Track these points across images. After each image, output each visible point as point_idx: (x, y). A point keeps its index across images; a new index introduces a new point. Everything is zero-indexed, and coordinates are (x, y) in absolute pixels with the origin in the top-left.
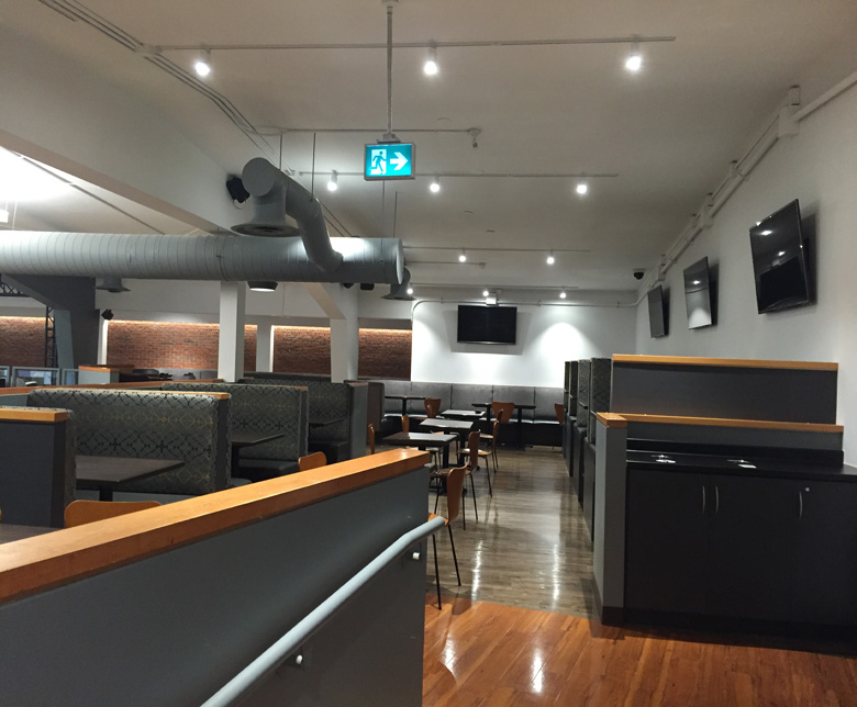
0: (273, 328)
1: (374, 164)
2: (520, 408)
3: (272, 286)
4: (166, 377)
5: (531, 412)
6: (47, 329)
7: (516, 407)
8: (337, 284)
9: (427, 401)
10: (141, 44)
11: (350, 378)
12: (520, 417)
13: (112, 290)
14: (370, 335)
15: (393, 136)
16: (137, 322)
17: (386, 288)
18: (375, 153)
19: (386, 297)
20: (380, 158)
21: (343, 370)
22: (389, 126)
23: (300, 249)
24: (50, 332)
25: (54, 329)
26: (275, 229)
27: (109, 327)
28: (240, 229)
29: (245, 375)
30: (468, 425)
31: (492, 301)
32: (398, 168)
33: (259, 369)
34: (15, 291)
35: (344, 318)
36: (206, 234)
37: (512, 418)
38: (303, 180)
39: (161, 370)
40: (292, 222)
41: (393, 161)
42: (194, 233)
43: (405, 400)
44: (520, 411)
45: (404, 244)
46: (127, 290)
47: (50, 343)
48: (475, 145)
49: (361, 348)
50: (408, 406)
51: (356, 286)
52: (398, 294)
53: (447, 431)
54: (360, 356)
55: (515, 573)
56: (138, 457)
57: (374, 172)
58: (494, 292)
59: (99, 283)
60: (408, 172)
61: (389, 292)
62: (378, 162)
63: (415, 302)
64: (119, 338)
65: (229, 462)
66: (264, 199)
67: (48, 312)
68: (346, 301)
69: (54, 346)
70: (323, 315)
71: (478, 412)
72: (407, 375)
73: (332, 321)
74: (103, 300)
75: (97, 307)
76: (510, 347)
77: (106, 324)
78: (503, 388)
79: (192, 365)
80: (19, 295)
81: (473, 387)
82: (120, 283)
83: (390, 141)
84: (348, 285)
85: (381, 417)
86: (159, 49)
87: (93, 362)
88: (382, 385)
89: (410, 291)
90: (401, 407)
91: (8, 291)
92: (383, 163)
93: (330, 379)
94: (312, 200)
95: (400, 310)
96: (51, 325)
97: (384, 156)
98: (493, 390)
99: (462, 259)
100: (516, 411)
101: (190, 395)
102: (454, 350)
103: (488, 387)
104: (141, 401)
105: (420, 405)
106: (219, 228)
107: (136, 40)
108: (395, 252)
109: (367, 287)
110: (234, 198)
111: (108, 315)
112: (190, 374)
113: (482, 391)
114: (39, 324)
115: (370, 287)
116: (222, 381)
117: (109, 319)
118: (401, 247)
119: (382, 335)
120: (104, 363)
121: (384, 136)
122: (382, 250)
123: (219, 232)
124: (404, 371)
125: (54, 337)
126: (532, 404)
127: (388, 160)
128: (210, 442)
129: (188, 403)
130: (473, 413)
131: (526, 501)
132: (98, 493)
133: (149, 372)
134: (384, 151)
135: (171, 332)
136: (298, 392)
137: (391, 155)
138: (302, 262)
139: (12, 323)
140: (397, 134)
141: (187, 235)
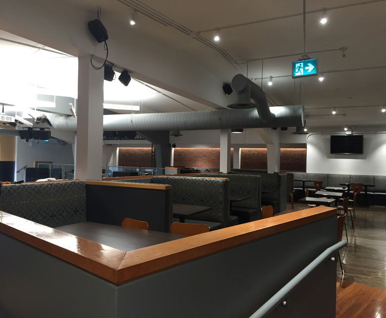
0: (240, 149)
1: (297, 70)
2: (366, 186)
3: (241, 131)
4: (198, 171)
5: (372, 188)
6: (152, 152)
7: (364, 186)
8: (270, 128)
9: (316, 183)
10: (192, 32)
11: (276, 171)
12: (366, 190)
13: (176, 136)
14: (285, 151)
15: (307, 56)
16: (185, 148)
17: (294, 129)
18: (297, 65)
19: (294, 133)
20: (300, 67)
21: (273, 168)
22: (305, 51)
23: (255, 113)
24: (153, 153)
25: (154, 152)
26: (246, 105)
27: (174, 151)
28: (230, 106)
29: (231, 170)
30: (340, 194)
31: (349, 133)
32: (309, 71)
33: (235, 167)
34: (141, 138)
35: (273, 144)
36: (214, 110)
37: (362, 191)
38: (257, 82)
39: (195, 168)
40: (252, 101)
41: (306, 68)
42: (209, 109)
43: (304, 182)
44: (366, 188)
45: (305, 107)
46: (182, 135)
47: (153, 158)
48: (344, 56)
49: (281, 157)
50: (305, 185)
51: (279, 129)
52: (300, 131)
53: (329, 197)
54: (281, 161)
55: (372, 270)
56: (192, 205)
57: (297, 74)
58: (350, 128)
59: (171, 133)
60: (314, 72)
61: (295, 131)
62: (299, 70)
63: (308, 135)
64: (178, 155)
65: (229, 209)
66: (241, 92)
67: (152, 145)
68: (274, 136)
69: (155, 159)
70: (263, 142)
71: (343, 188)
72: (304, 170)
73: (268, 145)
74: (172, 139)
75: (170, 143)
76: (360, 156)
77: (173, 149)
78: (356, 176)
79: (206, 166)
80: (142, 139)
81: (339, 175)
82: (179, 132)
83: (305, 59)
84: (275, 129)
85: (293, 189)
86: (199, 32)
87: (169, 165)
88: (293, 174)
89: (305, 130)
90: (302, 185)
91: (138, 138)
92: (302, 70)
93: (267, 171)
94: (262, 91)
95: (300, 139)
96: (153, 151)
97: (302, 66)
98: (350, 177)
99: (334, 113)
100: (364, 188)
101: (213, 179)
102: (329, 157)
103: (348, 175)
104: (193, 182)
105: (312, 184)
106: (220, 106)
107: (190, 30)
108: (301, 111)
109: (284, 129)
110: (226, 93)
111: (174, 146)
112: (207, 170)
113: (344, 177)
114: (148, 150)
115: (286, 129)
116: (222, 173)
117: (174, 147)
118: (304, 109)
119: (291, 151)
120: (173, 165)
121: (302, 56)
122: (294, 111)
123: (220, 108)
124: (303, 168)
125: (155, 155)
126: (373, 184)
127: (304, 68)
128: (221, 199)
129: (212, 182)
130: (341, 188)
131: (374, 234)
132: (179, 219)
133: (191, 169)
134: (302, 64)
135: (198, 152)
136: (256, 178)
137: (305, 65)
138: (256, 119)
139: (139, 150)
140: (308, 55)
141: (206, 111)
